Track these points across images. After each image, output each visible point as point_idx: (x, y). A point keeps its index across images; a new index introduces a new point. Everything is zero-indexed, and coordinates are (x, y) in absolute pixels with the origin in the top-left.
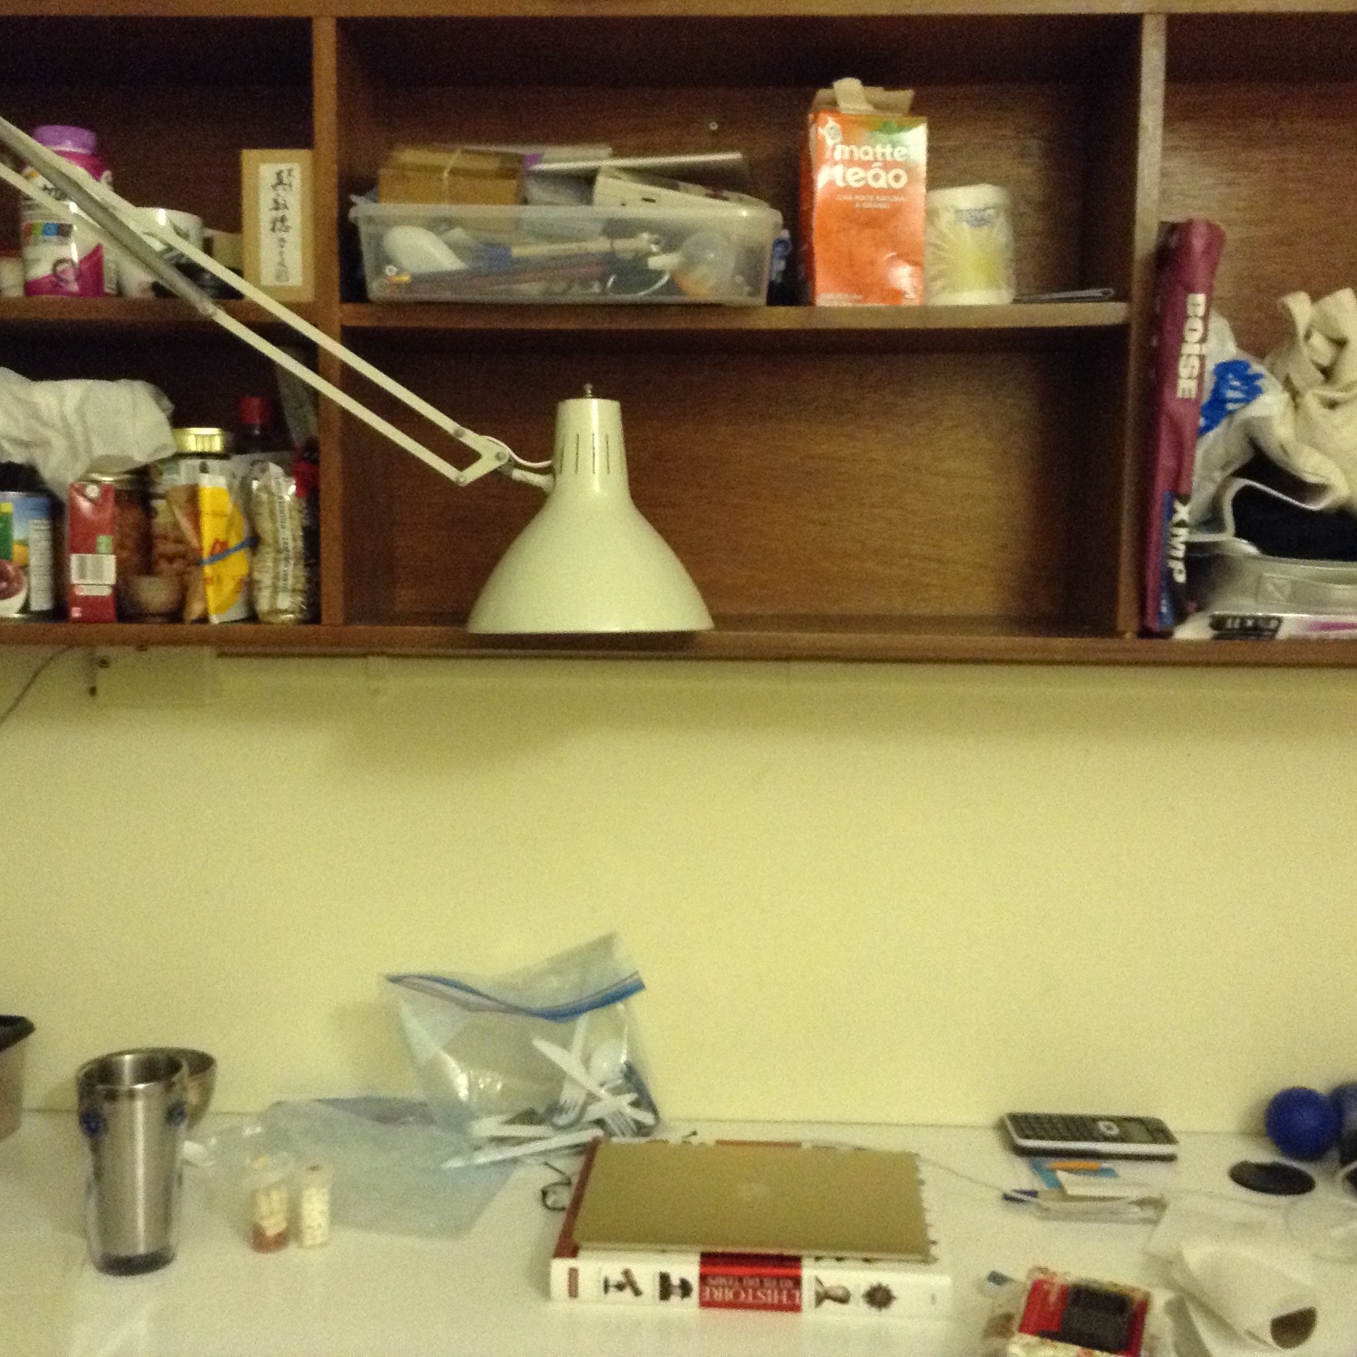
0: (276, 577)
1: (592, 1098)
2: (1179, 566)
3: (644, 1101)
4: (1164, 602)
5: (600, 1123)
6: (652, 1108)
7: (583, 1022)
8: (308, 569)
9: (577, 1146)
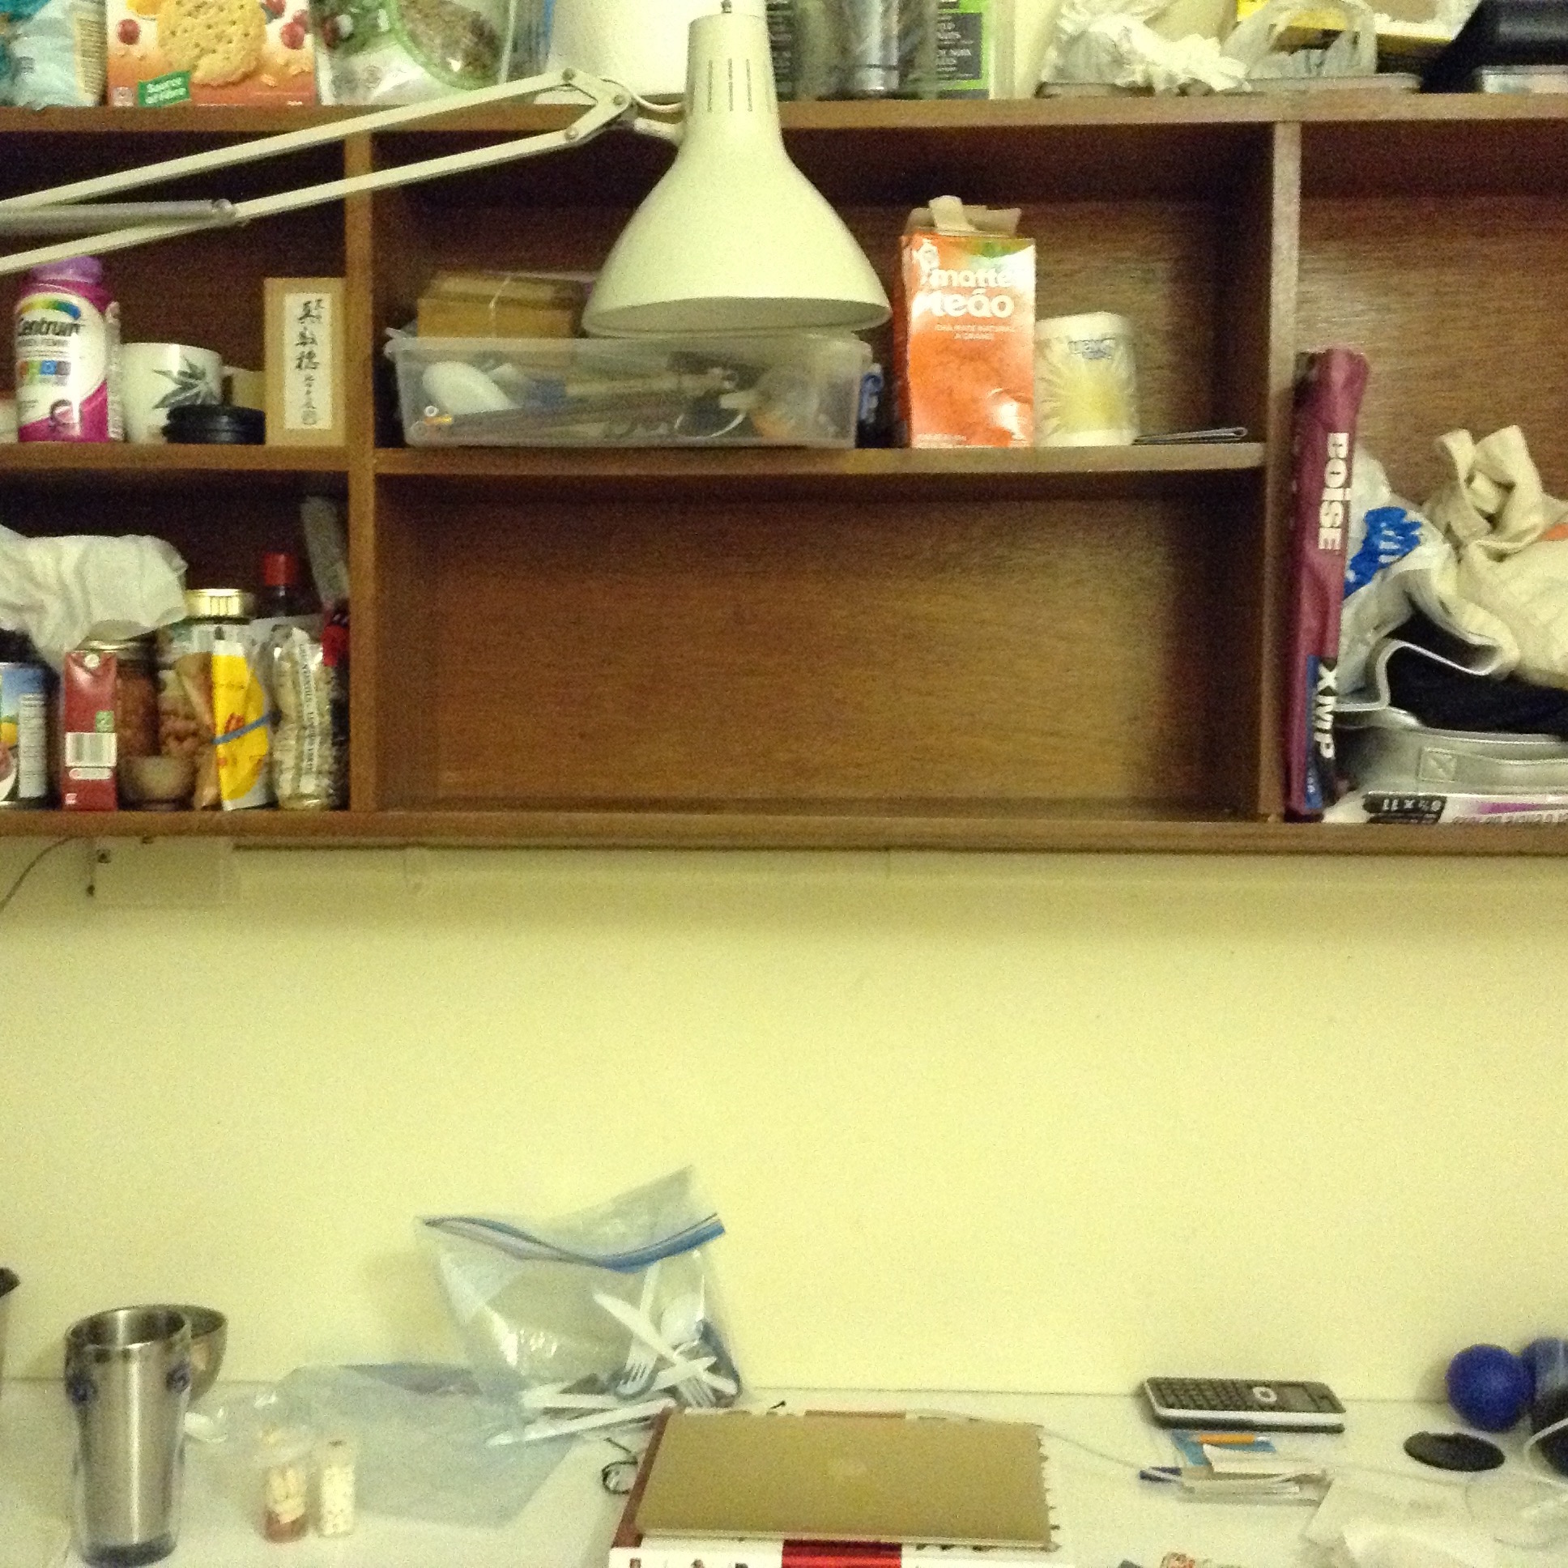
0: (300, 757)
1: (662, 1362)
2: (1327, 739)
3: (723, 1366)
4: (1311, 780)
5: (672, 1392)
6: (735, 1376)
7: (653, 1272)
8: (337, 747)
9: (646, 1419)
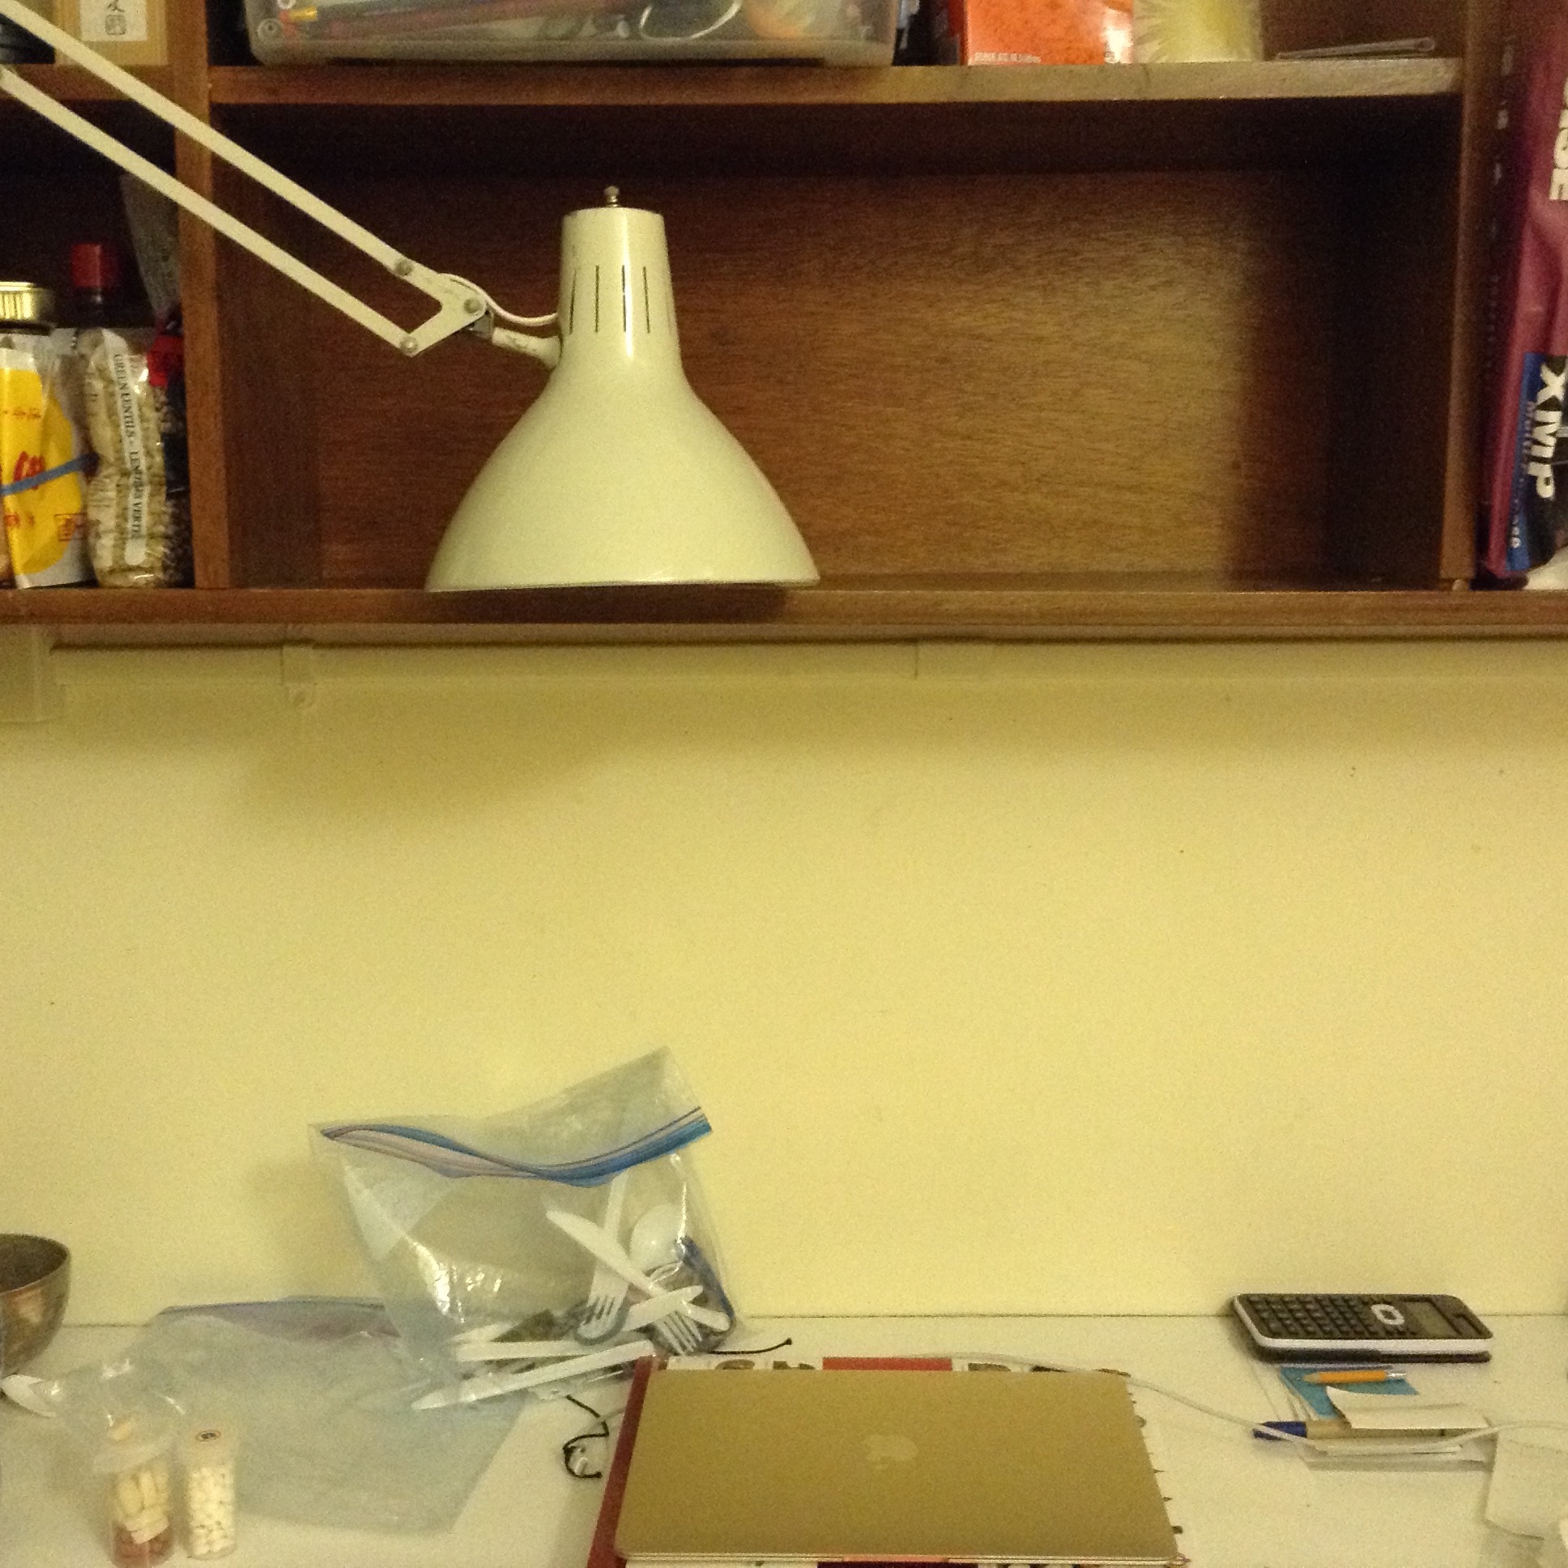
0: (122, 516)
1: (635, 1294)
2: (1545, 472)
3: (713, 1296)
4: (1516, 531)
5: (649, 1332)
6: (727, 1308)
7: (620, 1183)
8: (173, 502)
9: (614, 1368)
